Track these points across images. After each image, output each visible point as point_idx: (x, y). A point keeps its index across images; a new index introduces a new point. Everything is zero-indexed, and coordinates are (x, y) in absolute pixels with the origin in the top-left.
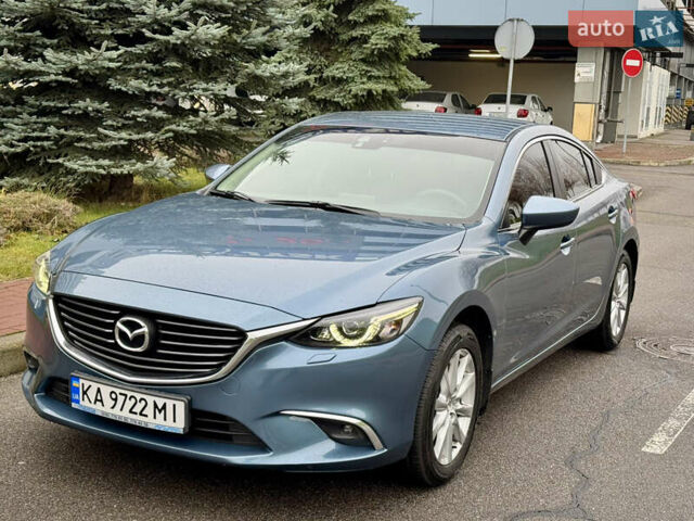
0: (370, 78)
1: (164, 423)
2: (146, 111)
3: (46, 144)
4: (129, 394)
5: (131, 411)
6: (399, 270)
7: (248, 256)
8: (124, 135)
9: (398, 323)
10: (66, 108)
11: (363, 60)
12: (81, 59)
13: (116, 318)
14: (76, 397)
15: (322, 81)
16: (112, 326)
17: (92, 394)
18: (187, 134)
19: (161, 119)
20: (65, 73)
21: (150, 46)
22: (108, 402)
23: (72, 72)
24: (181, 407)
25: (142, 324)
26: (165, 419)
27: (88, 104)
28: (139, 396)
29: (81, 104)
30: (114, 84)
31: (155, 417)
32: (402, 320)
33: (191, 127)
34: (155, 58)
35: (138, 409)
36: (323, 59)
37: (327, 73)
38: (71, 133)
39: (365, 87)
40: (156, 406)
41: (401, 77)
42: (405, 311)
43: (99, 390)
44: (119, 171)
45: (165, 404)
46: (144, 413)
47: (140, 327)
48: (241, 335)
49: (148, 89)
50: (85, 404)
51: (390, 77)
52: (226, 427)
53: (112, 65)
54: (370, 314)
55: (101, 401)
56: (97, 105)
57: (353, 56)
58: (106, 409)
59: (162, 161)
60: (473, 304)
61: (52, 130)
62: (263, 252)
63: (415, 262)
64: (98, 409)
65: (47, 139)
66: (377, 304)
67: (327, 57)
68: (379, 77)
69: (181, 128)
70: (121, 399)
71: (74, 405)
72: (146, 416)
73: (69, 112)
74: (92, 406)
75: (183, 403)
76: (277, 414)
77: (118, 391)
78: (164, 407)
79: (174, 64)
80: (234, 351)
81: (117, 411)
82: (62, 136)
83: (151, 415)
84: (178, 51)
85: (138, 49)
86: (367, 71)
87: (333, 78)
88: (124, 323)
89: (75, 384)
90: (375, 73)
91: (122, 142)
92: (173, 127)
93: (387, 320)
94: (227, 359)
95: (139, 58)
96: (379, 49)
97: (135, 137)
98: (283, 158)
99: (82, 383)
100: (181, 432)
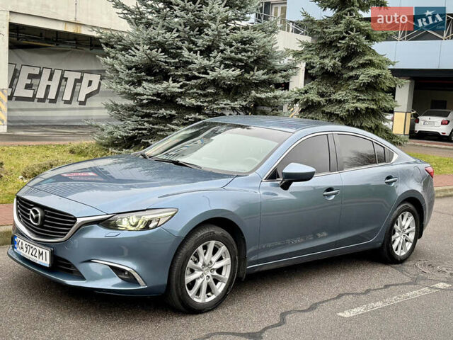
0: (358, 100)
2: (193, 116)
3: (144, 132)
10: (155, 114)
11: (356, 90)
12: (161, 87)
20: (154, 95)
21: (199, 81)
23: (158, 95)
29: (161, 111)
30: (179, 101)
34: (203, 87)
38: (155, 127)
39: (354, 105)
49: (195, 104)
51: (373, 100)
56: (168, 112)
65: (145, 129)
68: (365, 100)
73: (156, 115)
79: (212, 91)
82: (152, 128)
85: (193, 82)
86: (357, 96)
90: (362, 97)
96: (364, 83)
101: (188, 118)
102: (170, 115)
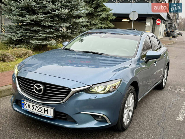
0: (101, 24)
1: (47, 115)
3: (26, 37)
4: (37, 106)
5: (38, 111)
6: (115, 71)
7: (74, 66)
8: (44, 35)
9: (115, 87)
10: (31, 29)
11: (100, 20)
13: (34, 84)
14: (23, 106)
15: (91, 24)
16: (33, 86)
17: (27, 105)
18: (59, 35)
19: (53, 32)
20: (31, 21)
21: (51, 15)
22: (32, 108)
23: (33, 20)
24: (52, 110)
25: (41, 86)
26: (47, 114)
27: (36, 28)
28: (40, 107)
29: (34, 28)
30: (42, 23)
31: (44, 113)
32: (116, 86)
33: (60, 34)
35: (40, 110)
36: (91, 20)
37: (92, 23)
38: (32, 35)
39: (100, 26)
40: (45, 110)
41: (108, 24)
42: (117, 83)
43: (29, 104)
44: (43, 44)
45: (47, 109)
46: (41, 111)
47: (40, 87)
48: (70, 90)
49: (50, 25)
50: (25, 108)
51: (106, 24)
52: (65, 116)
53: (42, 19)
54: (107, 84)
55: (30, 107)
56: (38, 28)
57: (98, 19)
58: (31, 110)
59: (53, 41)
60: (134, 80)
61: (28, 34)
62: (77, 65)
63: (119, 69)
64: (29, 110)
65: (27, 36)
66: (109, 81)
67: (92, 19)
68: (103, 24)
69: (58, 34)
70: (35, 107)
71: (22, 108)
72: (42, 112)
73: (32, 30)
74: (27, 109)
75: (52, 109)
76: (80, 113)
77: (34, 105)
78: (47, 110)
79: (57, 19)
80: (68, 94)
81: (34, 110)
82: (30, 36)
83: (43, 112)
84: (57, 16)
85: (48, 15)
86: (101, 22)
87: (93, 24)
88: (36, 85)
89: (23, 102)
90: (103, 23)
91: (44, 37)
92: (56, 34)
93: (112, 86)
94: (66, 97)
95: (48, 17)
96: (104, 17)
97: (47, 36)
98: (82, 41)
99: (25, 102)
100: (52, 117)
101: (47, 31)
102: (38, 30)
